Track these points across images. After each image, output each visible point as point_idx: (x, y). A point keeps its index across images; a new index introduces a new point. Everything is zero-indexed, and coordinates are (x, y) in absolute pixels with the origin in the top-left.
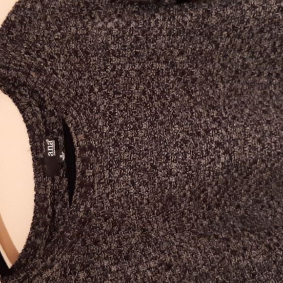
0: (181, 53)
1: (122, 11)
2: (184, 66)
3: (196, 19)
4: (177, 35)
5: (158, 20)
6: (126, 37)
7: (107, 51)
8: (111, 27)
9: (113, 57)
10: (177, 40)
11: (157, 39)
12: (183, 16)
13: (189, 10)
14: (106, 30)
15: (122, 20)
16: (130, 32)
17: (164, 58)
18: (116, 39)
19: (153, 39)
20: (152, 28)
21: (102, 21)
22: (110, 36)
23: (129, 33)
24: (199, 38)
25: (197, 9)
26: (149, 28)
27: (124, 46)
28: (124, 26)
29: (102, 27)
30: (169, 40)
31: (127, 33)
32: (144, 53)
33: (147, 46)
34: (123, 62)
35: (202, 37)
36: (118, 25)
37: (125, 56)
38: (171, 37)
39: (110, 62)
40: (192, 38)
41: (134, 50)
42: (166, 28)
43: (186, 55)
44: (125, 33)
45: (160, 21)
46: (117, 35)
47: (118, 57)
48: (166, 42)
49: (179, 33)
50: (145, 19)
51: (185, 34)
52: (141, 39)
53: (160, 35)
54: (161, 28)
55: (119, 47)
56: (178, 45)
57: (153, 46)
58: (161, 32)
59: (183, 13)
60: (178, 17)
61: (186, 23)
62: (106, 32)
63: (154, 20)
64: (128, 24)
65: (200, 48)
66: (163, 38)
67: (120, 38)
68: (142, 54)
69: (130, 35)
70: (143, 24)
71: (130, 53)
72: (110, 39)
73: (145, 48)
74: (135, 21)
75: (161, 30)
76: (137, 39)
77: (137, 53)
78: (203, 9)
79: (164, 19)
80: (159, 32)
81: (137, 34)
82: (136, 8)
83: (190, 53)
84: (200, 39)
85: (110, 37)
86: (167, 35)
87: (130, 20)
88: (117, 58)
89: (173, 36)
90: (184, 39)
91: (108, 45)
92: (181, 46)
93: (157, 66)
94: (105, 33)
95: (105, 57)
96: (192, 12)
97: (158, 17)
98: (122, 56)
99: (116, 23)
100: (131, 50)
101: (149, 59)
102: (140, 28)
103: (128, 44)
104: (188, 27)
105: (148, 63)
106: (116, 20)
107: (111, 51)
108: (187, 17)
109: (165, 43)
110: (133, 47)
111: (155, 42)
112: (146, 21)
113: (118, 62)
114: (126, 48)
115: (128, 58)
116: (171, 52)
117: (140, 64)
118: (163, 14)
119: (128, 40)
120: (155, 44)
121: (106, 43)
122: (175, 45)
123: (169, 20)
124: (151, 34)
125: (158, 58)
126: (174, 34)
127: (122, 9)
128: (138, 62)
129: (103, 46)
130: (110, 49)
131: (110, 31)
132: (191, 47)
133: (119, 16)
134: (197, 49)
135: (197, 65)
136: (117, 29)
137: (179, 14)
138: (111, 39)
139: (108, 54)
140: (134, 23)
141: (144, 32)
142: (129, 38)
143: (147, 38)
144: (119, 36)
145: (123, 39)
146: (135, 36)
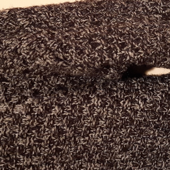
0: (125, 150)
1: (41, 84)
2: (126, 166)
3: (151, 107)
4: (122, 127)
5: (94, 105)
6: (43, 127)
7: (12, 147)
8: (21, 113)
9: (21, 157)
10: (121, 134)
11: (90, 133)
12: (132, 101)
13: (141, 92)
14: (11, 116)
15: (39, 103)
16: (50, 121)
17: (99, 156)
18: (26, 131)
19: (85, 132)
20: (84, 117)
21: (7, 101)
22: (17, 126)
23: (48, 124)
24: (152, 132)
25: (152, 90)
26: (79, 117)
27: (40, 141)
28: (41, 113)
29: (5, 112)
30: (109, 134)
31: (45, 124)
32: (70, 150)
33: (75, 142)
34: (37, 162)
35: (157, 131)
36: (32, 109)
37: (39, 155)
38: (112, 130)
39: (16, 162)
40: (142, 132)
41: (55, 147)
42: (106, 118)
43: (131, 152)
44: (42, 123)
45: (97, 107)
46: (28, 126)
47: (29, 156)
48: (104, 136)
49: (124, 125)
50: (74, 103)
51: (133, 127)
52: (66, 132)
53: (95, 127)
54: (98, 118)
55: (30, 141)
56: (121, 140)
57: (84, 141)
58: (97, 123)
59: (132, 97)
60: (124, 103)
61: (136, 112)
62: (11, 119)
63: (88, 105)
64: (48, 109)
65: (152, 143)
66: (100, 132)
67: (33, 129)
68: (66, 151)
69: (50, 126)
70: (71, 111)
71: (48, 151)
72: (17, 130)
73: (72, 144)
74: (59, 105)
75: (98, 120)
76: (60, 132)
77: (58, 150)
78: (163, 92)
79: (103, 106)
80: (94, 123)
81: (60, 124)
82: (63, 81)
83: (137, 150)
84: (154, 134)
85: (17, 128)
86: (107, 127)
87: (52, 104)
88: (27, 157)
89: (115, 128)
90: (131, 133)
91: (13, 138)
92: (126, 142)
93: (87, 166)
94: (10, 122)
95: (8, 155)
96: (146, 96)
97: (95, 101)
98: (35, 155)
99: (29, 105)
100: (50, 147)
101: (77, 157)
102: (65, 116)
103: (45, 138)
104: (138, 118)
105: (75, 163)
106: (29, 101)
107: (18, 148)
108: (138, 104)
109: (102, 137)
110: (54, 143)
111: (88, 136)
112: (75, 105)
113: (28, 163)
114: (42, 144)
115: (45, 158)
116: (110, 148)
117: (62, 166)
118: (102, 97)
119: (46, 133)
120: (87, 138)
121: (11, 135)
122: (118, 140)
123: (111, 107)
124: (82, 126)
125: (91, 156)
126: (118, 126)
127: (41, 81)
128: (60, 162)
129: (6, 141)
130: (16, 144)
131: (18, 119)
132: (139, 142)
133: (36, 94)
134: (148, 145)
135: (144, 163)
136: (28, 117)
137: (126, 99)
138: (19, 131)
139: (13, 151)
140: (56, 108)
141: (71, 122)
142: (47, 129)
143: (75, 130)
144: (32, 126)
145: (38, 132)
146: (57, 127)
